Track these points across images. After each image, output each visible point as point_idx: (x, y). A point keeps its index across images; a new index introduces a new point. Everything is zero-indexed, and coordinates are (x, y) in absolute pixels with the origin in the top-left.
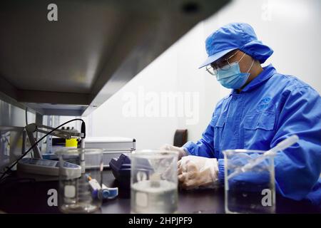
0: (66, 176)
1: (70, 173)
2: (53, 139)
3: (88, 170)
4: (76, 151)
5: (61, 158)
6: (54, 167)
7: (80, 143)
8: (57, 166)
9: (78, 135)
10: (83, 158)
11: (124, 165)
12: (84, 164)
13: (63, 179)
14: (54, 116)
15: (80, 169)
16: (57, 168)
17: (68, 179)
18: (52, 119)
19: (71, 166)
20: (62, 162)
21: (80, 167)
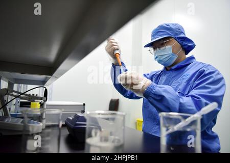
0: (29, 131)
1: (33, 129)
2: (21, 102)
3: (48, 127)
4: (39, 110)
5: (26, 116)
6: (19, 123)
7: (42, 105)
8: (22, 123)
9: (41, 99)
10: (44, 117)
11: (78, 123)
12: (44, 121)
13: (27, 133)
14: (23, 85)
15: (41, 125)
16: (22, 124)
17: (30, 133)
18: (21, 87)
19: (34, 123)
20: (27, 120)
21: (41, 124)
